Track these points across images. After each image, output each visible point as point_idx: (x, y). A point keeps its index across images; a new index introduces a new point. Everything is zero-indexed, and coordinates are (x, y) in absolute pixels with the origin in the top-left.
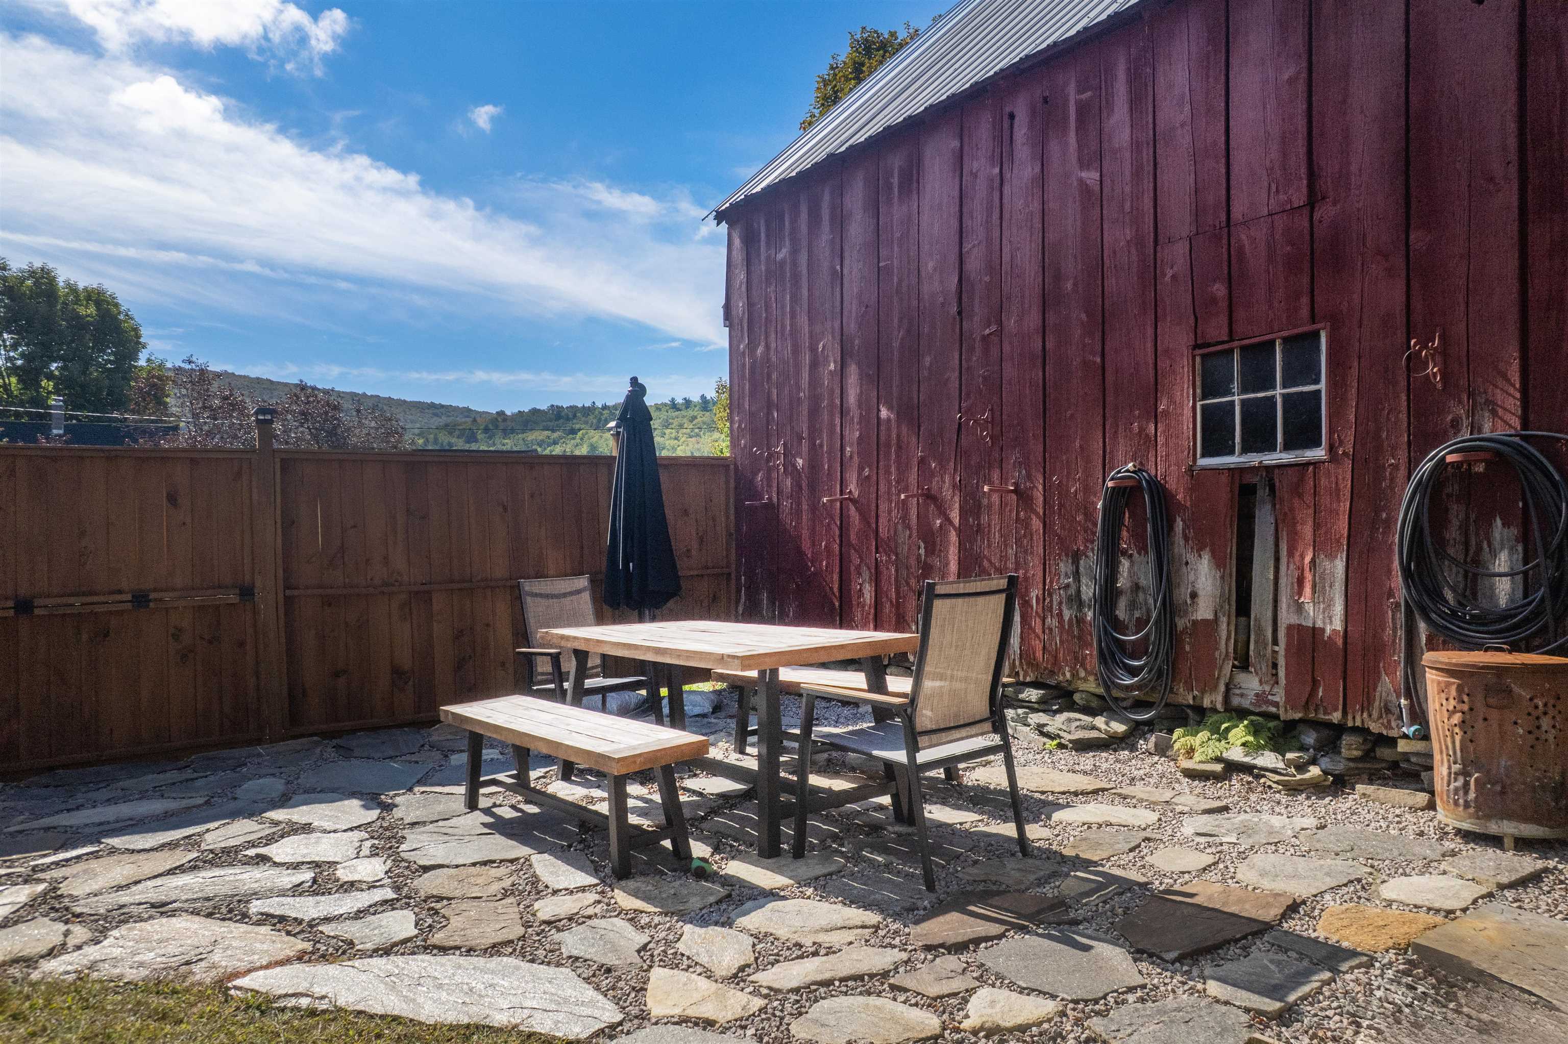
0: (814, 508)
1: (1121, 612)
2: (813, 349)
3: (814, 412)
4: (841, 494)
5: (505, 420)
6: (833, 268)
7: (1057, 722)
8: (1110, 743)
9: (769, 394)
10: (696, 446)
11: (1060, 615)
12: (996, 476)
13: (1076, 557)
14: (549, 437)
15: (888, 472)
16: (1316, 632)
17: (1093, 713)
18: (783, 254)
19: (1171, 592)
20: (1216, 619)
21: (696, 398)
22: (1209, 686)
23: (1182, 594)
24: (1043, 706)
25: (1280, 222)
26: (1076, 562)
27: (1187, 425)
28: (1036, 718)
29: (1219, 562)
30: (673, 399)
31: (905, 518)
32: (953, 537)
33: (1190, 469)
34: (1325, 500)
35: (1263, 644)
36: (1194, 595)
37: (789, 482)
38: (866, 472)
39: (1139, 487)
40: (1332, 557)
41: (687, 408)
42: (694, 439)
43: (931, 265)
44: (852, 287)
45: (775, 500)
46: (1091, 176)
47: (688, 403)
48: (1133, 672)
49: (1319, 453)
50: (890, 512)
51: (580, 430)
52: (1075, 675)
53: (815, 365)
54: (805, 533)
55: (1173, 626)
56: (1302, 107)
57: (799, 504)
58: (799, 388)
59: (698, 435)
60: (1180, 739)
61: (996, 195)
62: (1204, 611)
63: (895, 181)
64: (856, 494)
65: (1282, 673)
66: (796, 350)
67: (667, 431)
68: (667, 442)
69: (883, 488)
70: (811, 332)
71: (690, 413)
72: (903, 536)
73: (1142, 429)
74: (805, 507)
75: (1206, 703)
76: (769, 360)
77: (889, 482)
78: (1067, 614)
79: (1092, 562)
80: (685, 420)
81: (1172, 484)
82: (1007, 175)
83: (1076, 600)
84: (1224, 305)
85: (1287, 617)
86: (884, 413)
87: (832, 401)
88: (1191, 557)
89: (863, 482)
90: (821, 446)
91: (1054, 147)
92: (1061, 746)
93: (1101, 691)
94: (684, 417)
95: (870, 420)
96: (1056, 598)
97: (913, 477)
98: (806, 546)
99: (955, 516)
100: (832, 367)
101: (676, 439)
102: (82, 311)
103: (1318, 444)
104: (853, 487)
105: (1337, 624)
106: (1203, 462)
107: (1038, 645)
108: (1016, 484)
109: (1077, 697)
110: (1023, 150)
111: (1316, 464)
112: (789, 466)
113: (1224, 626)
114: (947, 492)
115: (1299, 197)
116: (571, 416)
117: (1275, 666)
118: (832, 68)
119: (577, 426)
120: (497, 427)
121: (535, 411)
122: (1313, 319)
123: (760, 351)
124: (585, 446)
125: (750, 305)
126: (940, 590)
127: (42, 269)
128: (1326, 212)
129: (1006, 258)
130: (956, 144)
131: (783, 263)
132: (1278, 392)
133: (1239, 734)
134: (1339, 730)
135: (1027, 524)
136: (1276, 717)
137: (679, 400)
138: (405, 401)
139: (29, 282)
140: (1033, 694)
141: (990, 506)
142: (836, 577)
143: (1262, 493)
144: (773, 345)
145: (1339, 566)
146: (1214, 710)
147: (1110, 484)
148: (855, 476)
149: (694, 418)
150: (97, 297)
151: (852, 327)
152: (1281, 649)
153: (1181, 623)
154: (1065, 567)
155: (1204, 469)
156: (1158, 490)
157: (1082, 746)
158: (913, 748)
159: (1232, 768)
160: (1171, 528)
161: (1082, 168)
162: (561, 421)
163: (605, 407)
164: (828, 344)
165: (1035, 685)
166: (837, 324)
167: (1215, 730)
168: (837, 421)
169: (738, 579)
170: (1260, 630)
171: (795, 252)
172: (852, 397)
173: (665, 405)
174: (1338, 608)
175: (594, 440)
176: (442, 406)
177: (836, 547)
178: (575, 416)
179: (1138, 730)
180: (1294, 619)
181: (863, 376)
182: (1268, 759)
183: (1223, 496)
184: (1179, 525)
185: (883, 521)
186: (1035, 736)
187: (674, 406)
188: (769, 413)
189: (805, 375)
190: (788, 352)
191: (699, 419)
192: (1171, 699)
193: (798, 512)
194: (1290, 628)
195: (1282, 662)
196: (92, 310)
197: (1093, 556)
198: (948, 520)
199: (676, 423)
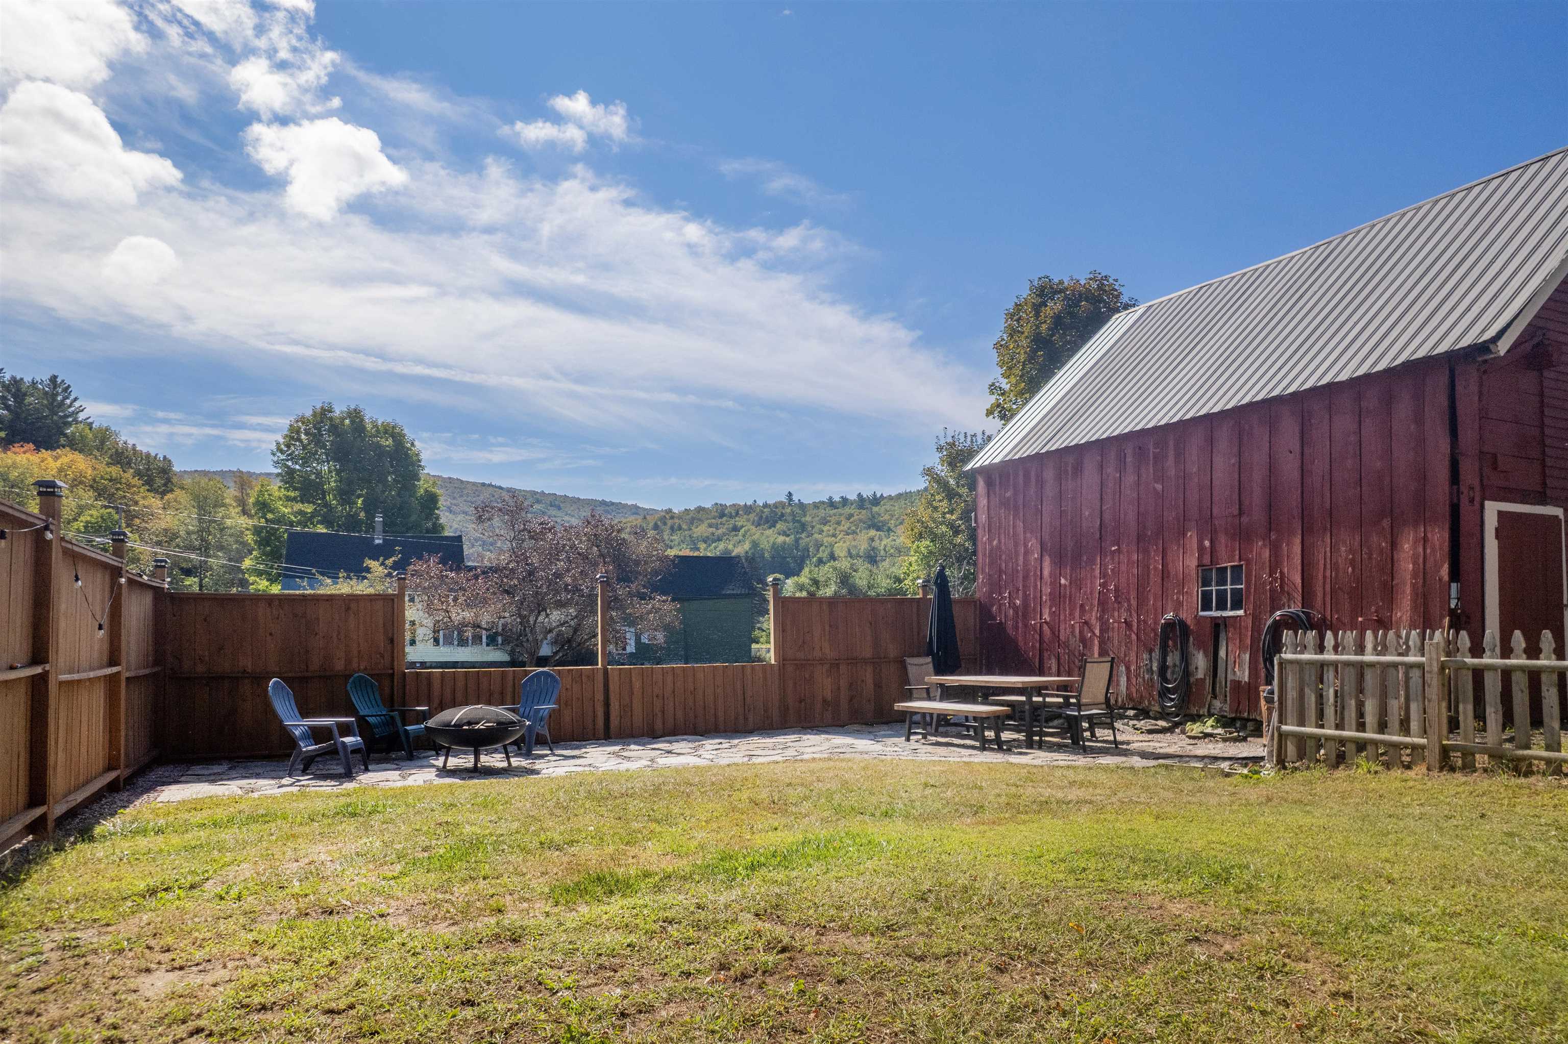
0: (1026, 626)
1: (1169, 675)
2: (1026, 546)
3: (1026, 578)
4: (1041, 619)
5: (672, 518)
6: (1036, 506)
7: (1141, 724)
8: (1163, 731)
9: (1000, 564)
10: (853, 543)
11: (1144, 677)
12: (1116, 614)
13: (1151, 651)
14: (713, 534)
15: (1065, 610)
16: (1239, 682)
17: (1156, 719)
18: (1008, 494)
19: (1187, 668)
20: (1205, 679)
21: (853, 497)
22: (1202, 706)
23: (1192, 668)
24: (1136, 717)
25: (1229, 519)
26: (1150, 654)
27: (1195, 598)
28: (1131, 723)
29: (1206, 655)
30: (831, 498)
31: (1073, 632)
32: (1096, 642)
33: (1196, 616)
34: (1243, 631)
35: (1220, 687)
36: (1197, 668)
37: (1011, 611)
38: (1054, 609)
39: (1175, 623)
40: (1245, 653)
41: (844, 506)
42: (850, 537)
43: (1087, 513)
44: (1046, 519)
45: (1003, 620)
46: (1159, 487)
47: (845, 501)
48: (1172, 700)
49: (1241, 612)
50: (1065, 629)
51: (742, 527)
52: (1150, 703)
53: (1026, 553)
54: (1020, 639)
55: (1189, 681)
56: (1237, 476)
57: (1017, 622)
58: (1017, 565)
59: (854, 532)
60: (1189, 726)
61: (1118, 487)
62: (1200, 675)
63: (1069, 469)
64: (1048, 620)
65: (1228, 699)
66: (1016, 545)
67: (826, 528)
68: (825, 540)
69: (1062, 617)
70: (1025, 538)
71: (847, 510)
72: (1072, 641)
73: (1178, 598)
74: (1020, 625)
75: (1201, 713)
76: (1000, 548)
77: (1065, 616)
78: (1147, 676)
79: (1156, 654)
80: (842, 518)
81: (1189, 622)
82: (1123, 478)
83: (1150, 671)
84: (1209, 550)
85: (1230, 677)
86: (1063, 581)
87: (1035, 573)
88: (1195, 652)
89: (1052, 614)
90: (1030, 594)
91: (1143, 470)
92: (1142, 733)
93: (1160, 710)
94: (841, 515)
95: (1055, 583)
96: (1142, 670)
97: (1077, 614)
98: (1021, 644)
99: (1097, 632)
100: (1036, 556)
101: (834, 536)
102: (384, 442)
103: (1241, 608)
104: (1046, 616)
105: (1247, 679)
106: (1201, 613)
107: (1134, 690)
108: (1125, 619)
109: (1151, 714)
110: (1130, 469)
111: (1240, 617)
112: (1012, 604)
113: (1208, 681)
114: (1093, 621)
115: (1236, 512)
116: (734, 514)
117: (1226, 696)
118: (1016, 305)
119: (740, 524)
120: (665, 524)
121: (700, 509)
122: (1240, 560)
123: (995, 543)
124: (747, 543)
125: (989, 517)
126: (1089, 660)
127: (355, 410)
128: (1245, 519)
129: (1122, 516)
130: (1099, 458)
131: (1009, 499)
132: (1229, 587)
133: (1210, 722)
134: (1248, 720)
135: (1129, 637)
136: (1225, 717)
137: (837, 498)
138: (579, 499)
139: (347, 422)
140: (1131, 713)
141: (1113, 628)
142: (1037, 660)
143: (1222, 627)
144: (1003, 541)
145: (1248, 656)
146: (1204, 715)
147: (1163, 621)
148: (1047, 611)
149: (851, 516)
150: (392, 432)
151: (1046, 537)
152: (1228, 689)
153: (1192, 680)
154: (1145, 656)
155: (1201, 616)
156: (1183, 624)
157: (1150, 732)
158: (1079, 710)
159: (1207, 735)
160: (1188, 640)
161: (1155, 482)
162: (725, 519)
163: (766, 505)
164: (1033, 543)
165: (1133, 709)
166: (1039, 535)
167: (1202, 722)
168: (1039, 583)
169: (981, 661)
170: (1220, 683)
171: (1016, 494)
172: (1046, 572)
173: (823, 503)
174: (1247, 673)
175: (755, 537)
176: (612, 504)
177: (1038, 645)
178: (737, 514)
179: (1176, 725)
180: (1233, 678)
181: (1053, 562)
182: (1220, 731)
183: (1208, 629)
184: (1191, 639)
185: (1062, 631)
186: (1132, 730)
187: (831, 504)
188: (1000, 576)
189: (1021, 558)
190: (1011, 545)
191: (856, 517)
192: (1188, 712)
193: (1017, 628)
194: (1231, 681)
195: (1228, 695)
196: (390, 442)
197: (1157, 651)
198: (1094, 633)
199: (833, 519)
